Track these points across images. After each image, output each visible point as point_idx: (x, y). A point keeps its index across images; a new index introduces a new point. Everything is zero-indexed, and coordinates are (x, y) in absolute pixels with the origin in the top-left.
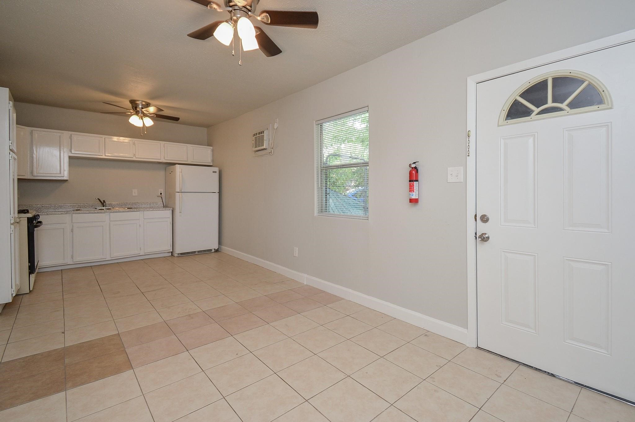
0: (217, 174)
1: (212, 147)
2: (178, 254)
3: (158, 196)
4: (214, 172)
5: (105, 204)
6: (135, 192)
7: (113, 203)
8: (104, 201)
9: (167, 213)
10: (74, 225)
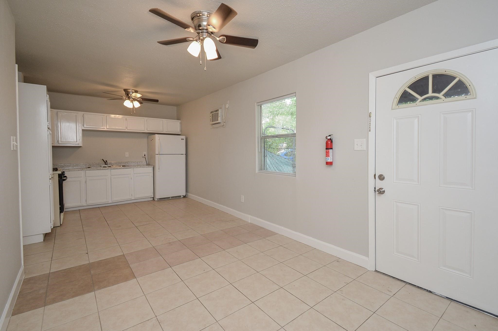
0: (184, 141)
1: (180, 121)
2: (158, 199)
3: (143, 157)
4: (182, 139)
5: (107, 163)
6: (127, 154)
7: (112, 162)
8: (106, 161)
9: (150, 169)
10: (87, 178)
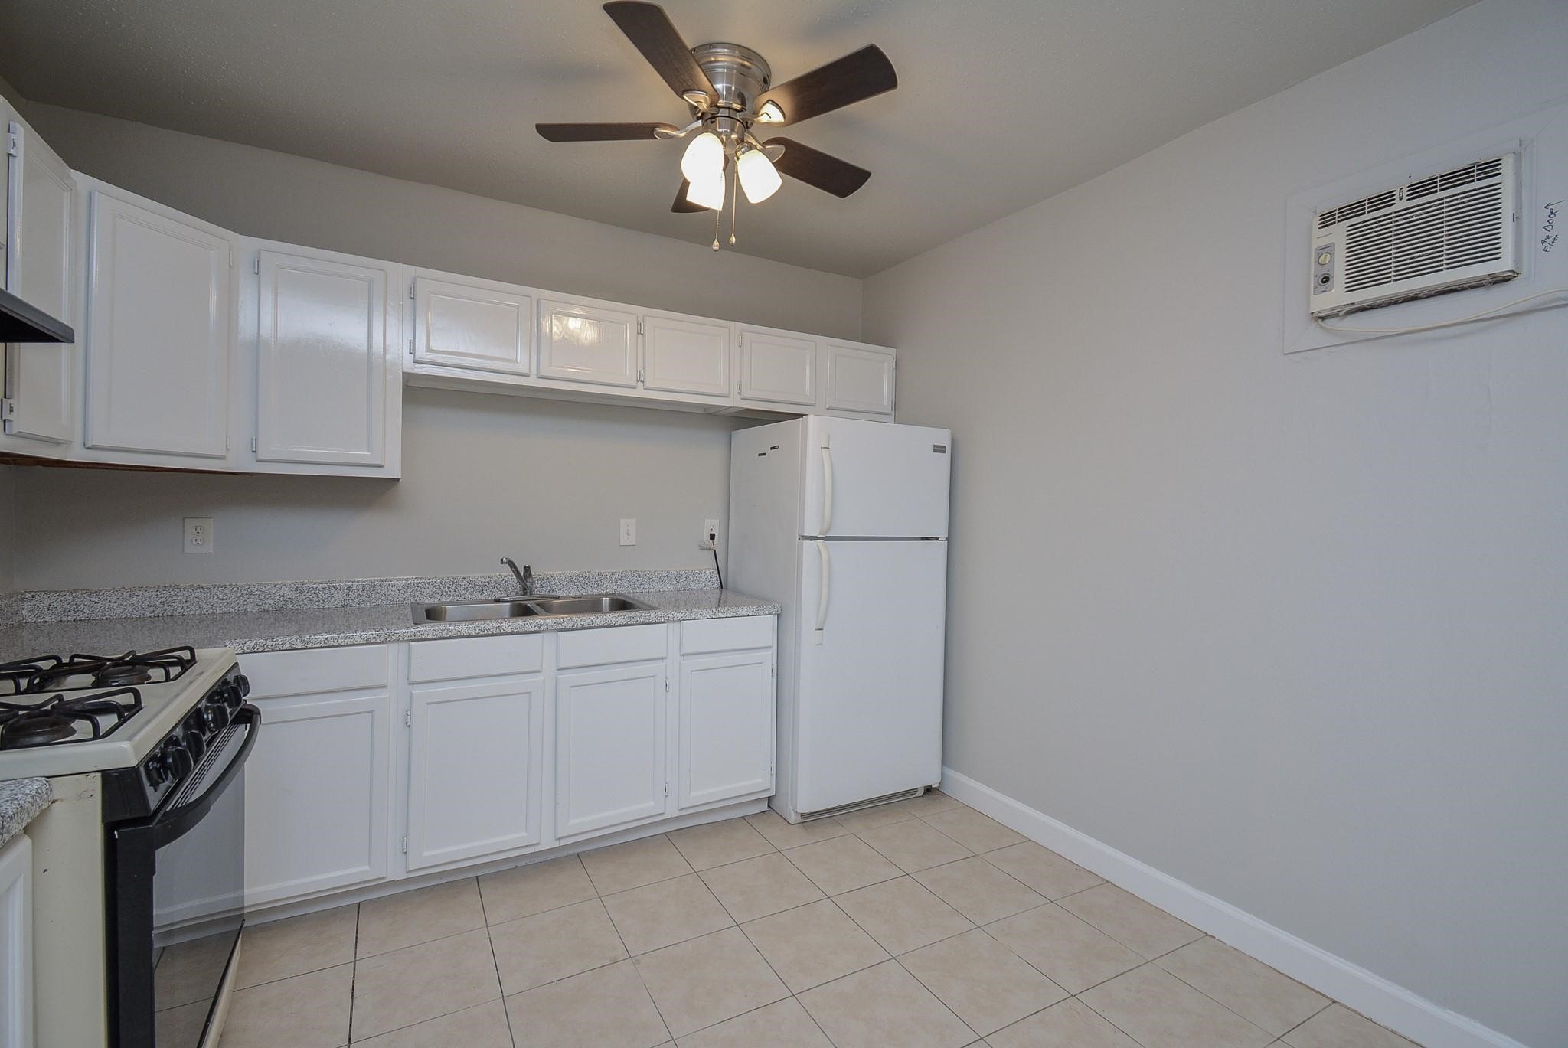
1: (894, 350)
3: (702, 548)
4: (939, 449)
5: (528, 580)
6: (628, 531)
8: (527, 569)
10: (415, 692)
